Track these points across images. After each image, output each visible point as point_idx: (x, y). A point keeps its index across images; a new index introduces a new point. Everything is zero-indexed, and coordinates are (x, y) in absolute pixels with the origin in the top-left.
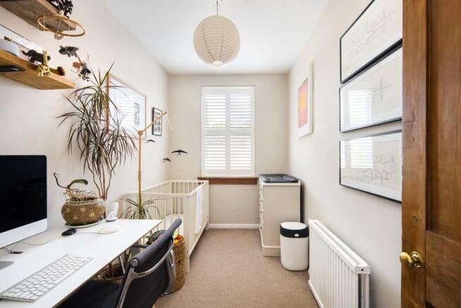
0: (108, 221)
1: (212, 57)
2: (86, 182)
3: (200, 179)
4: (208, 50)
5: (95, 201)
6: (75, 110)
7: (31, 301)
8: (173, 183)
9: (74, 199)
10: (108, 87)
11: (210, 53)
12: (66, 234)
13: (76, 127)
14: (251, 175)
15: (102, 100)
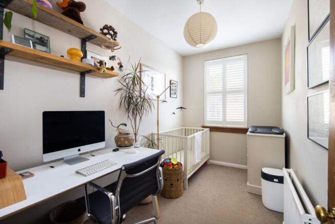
0: (135, 147)
1: (195, 42)
2: (126, 125)
3: (203, 127)
4: (192, 38)
5: (129, 136)
6: (123, 87)
7: (85, 176)
8: (185, 129)
9: (120, 133)
10: (140, 72)
11: (193, 40)
12: (115, 150)
13: (123, 96)
14: (244, 126)
15: (137, 80)
